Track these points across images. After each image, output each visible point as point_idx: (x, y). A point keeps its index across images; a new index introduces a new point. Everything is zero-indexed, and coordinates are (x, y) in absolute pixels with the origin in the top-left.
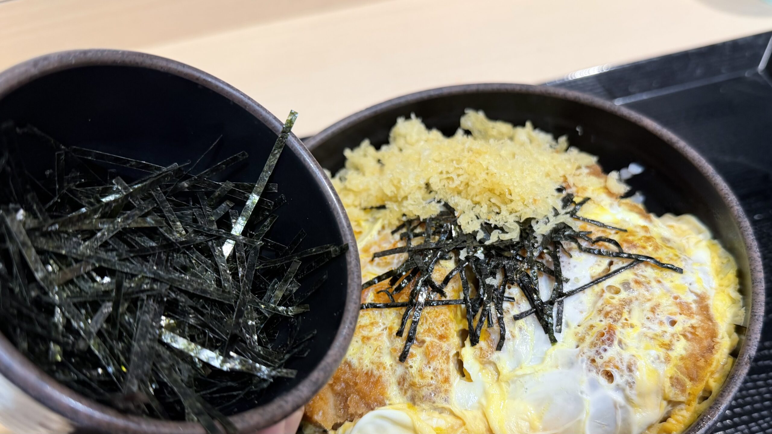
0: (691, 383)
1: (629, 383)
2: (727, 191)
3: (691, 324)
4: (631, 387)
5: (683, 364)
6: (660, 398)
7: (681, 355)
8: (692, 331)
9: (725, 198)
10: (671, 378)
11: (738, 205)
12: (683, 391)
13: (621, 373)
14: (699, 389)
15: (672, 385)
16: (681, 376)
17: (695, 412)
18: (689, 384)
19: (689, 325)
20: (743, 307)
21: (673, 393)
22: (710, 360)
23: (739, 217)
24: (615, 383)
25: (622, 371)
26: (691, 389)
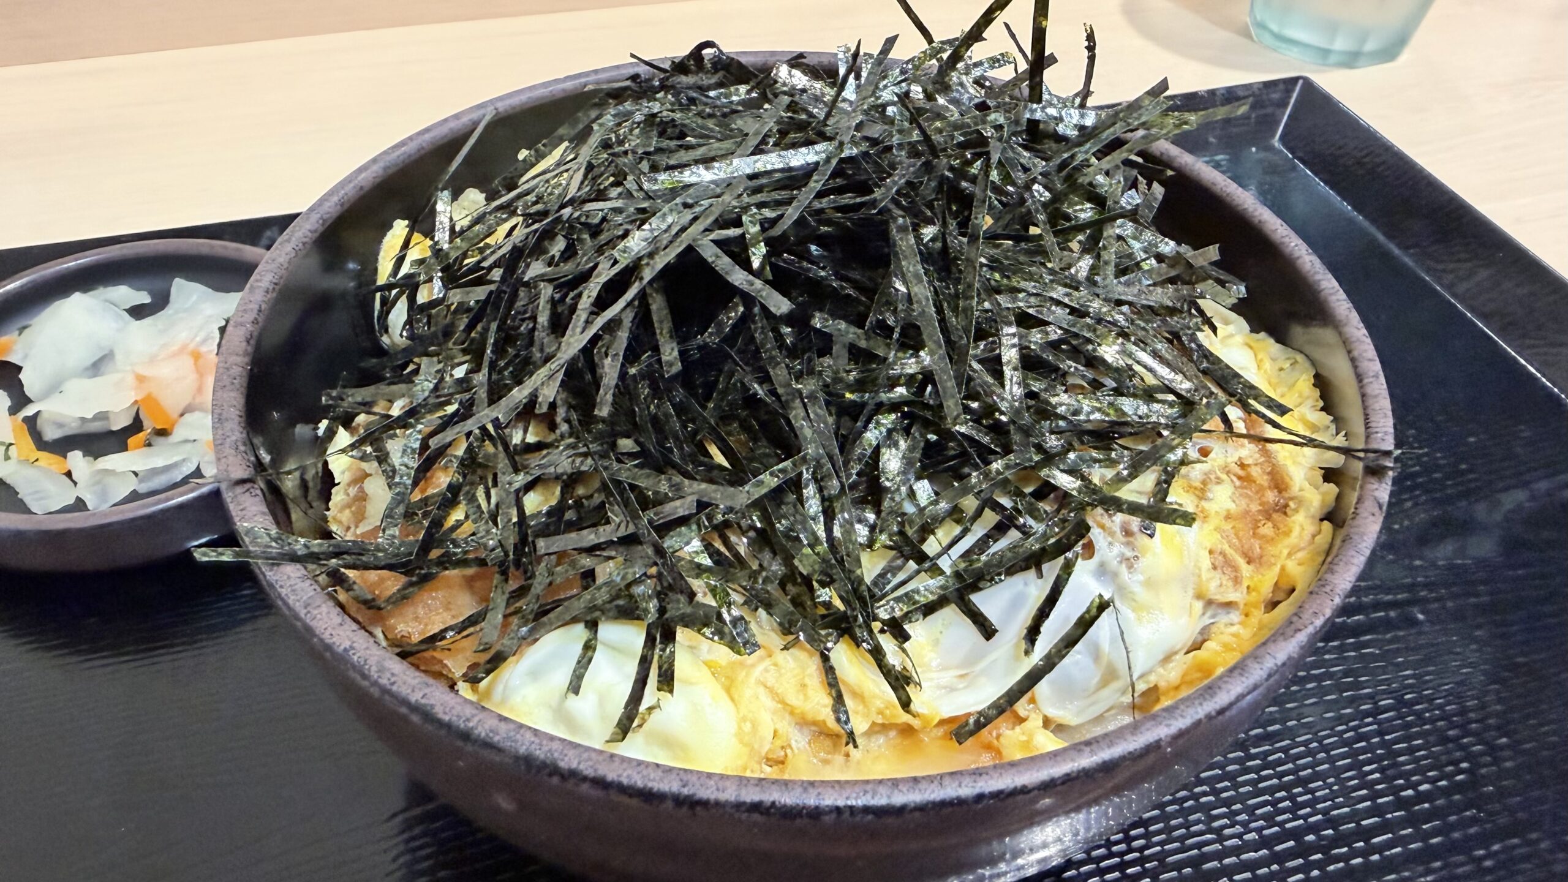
0: (1251, 567)
1: (1128, 559)
2: (1285, 233)
3: (1240, 458)
4: (1130, 567)
5: (1233, 528)
6: (1191, 593)
7: (1228, 511)
8: (1241, 473)
9: (1283, 243)
10: (1211, 552)
11: (1309, 254)
12: (1237, 581)
13: (1110, 539)
14: (1266, 582)
15: (1215, 568)
16: (1229, 551)
17: (1261, 628)
18: (1246, 570)
19: (1236, 459)
20: (1337, 434)
21: (1217, 586)
22: (1285, 526)
23: (1316, 273)
24: (1096, 558)
25: (1112, 534)
26: (1252, 578)
